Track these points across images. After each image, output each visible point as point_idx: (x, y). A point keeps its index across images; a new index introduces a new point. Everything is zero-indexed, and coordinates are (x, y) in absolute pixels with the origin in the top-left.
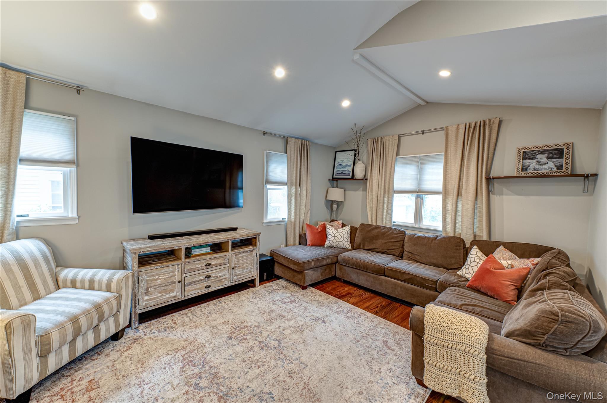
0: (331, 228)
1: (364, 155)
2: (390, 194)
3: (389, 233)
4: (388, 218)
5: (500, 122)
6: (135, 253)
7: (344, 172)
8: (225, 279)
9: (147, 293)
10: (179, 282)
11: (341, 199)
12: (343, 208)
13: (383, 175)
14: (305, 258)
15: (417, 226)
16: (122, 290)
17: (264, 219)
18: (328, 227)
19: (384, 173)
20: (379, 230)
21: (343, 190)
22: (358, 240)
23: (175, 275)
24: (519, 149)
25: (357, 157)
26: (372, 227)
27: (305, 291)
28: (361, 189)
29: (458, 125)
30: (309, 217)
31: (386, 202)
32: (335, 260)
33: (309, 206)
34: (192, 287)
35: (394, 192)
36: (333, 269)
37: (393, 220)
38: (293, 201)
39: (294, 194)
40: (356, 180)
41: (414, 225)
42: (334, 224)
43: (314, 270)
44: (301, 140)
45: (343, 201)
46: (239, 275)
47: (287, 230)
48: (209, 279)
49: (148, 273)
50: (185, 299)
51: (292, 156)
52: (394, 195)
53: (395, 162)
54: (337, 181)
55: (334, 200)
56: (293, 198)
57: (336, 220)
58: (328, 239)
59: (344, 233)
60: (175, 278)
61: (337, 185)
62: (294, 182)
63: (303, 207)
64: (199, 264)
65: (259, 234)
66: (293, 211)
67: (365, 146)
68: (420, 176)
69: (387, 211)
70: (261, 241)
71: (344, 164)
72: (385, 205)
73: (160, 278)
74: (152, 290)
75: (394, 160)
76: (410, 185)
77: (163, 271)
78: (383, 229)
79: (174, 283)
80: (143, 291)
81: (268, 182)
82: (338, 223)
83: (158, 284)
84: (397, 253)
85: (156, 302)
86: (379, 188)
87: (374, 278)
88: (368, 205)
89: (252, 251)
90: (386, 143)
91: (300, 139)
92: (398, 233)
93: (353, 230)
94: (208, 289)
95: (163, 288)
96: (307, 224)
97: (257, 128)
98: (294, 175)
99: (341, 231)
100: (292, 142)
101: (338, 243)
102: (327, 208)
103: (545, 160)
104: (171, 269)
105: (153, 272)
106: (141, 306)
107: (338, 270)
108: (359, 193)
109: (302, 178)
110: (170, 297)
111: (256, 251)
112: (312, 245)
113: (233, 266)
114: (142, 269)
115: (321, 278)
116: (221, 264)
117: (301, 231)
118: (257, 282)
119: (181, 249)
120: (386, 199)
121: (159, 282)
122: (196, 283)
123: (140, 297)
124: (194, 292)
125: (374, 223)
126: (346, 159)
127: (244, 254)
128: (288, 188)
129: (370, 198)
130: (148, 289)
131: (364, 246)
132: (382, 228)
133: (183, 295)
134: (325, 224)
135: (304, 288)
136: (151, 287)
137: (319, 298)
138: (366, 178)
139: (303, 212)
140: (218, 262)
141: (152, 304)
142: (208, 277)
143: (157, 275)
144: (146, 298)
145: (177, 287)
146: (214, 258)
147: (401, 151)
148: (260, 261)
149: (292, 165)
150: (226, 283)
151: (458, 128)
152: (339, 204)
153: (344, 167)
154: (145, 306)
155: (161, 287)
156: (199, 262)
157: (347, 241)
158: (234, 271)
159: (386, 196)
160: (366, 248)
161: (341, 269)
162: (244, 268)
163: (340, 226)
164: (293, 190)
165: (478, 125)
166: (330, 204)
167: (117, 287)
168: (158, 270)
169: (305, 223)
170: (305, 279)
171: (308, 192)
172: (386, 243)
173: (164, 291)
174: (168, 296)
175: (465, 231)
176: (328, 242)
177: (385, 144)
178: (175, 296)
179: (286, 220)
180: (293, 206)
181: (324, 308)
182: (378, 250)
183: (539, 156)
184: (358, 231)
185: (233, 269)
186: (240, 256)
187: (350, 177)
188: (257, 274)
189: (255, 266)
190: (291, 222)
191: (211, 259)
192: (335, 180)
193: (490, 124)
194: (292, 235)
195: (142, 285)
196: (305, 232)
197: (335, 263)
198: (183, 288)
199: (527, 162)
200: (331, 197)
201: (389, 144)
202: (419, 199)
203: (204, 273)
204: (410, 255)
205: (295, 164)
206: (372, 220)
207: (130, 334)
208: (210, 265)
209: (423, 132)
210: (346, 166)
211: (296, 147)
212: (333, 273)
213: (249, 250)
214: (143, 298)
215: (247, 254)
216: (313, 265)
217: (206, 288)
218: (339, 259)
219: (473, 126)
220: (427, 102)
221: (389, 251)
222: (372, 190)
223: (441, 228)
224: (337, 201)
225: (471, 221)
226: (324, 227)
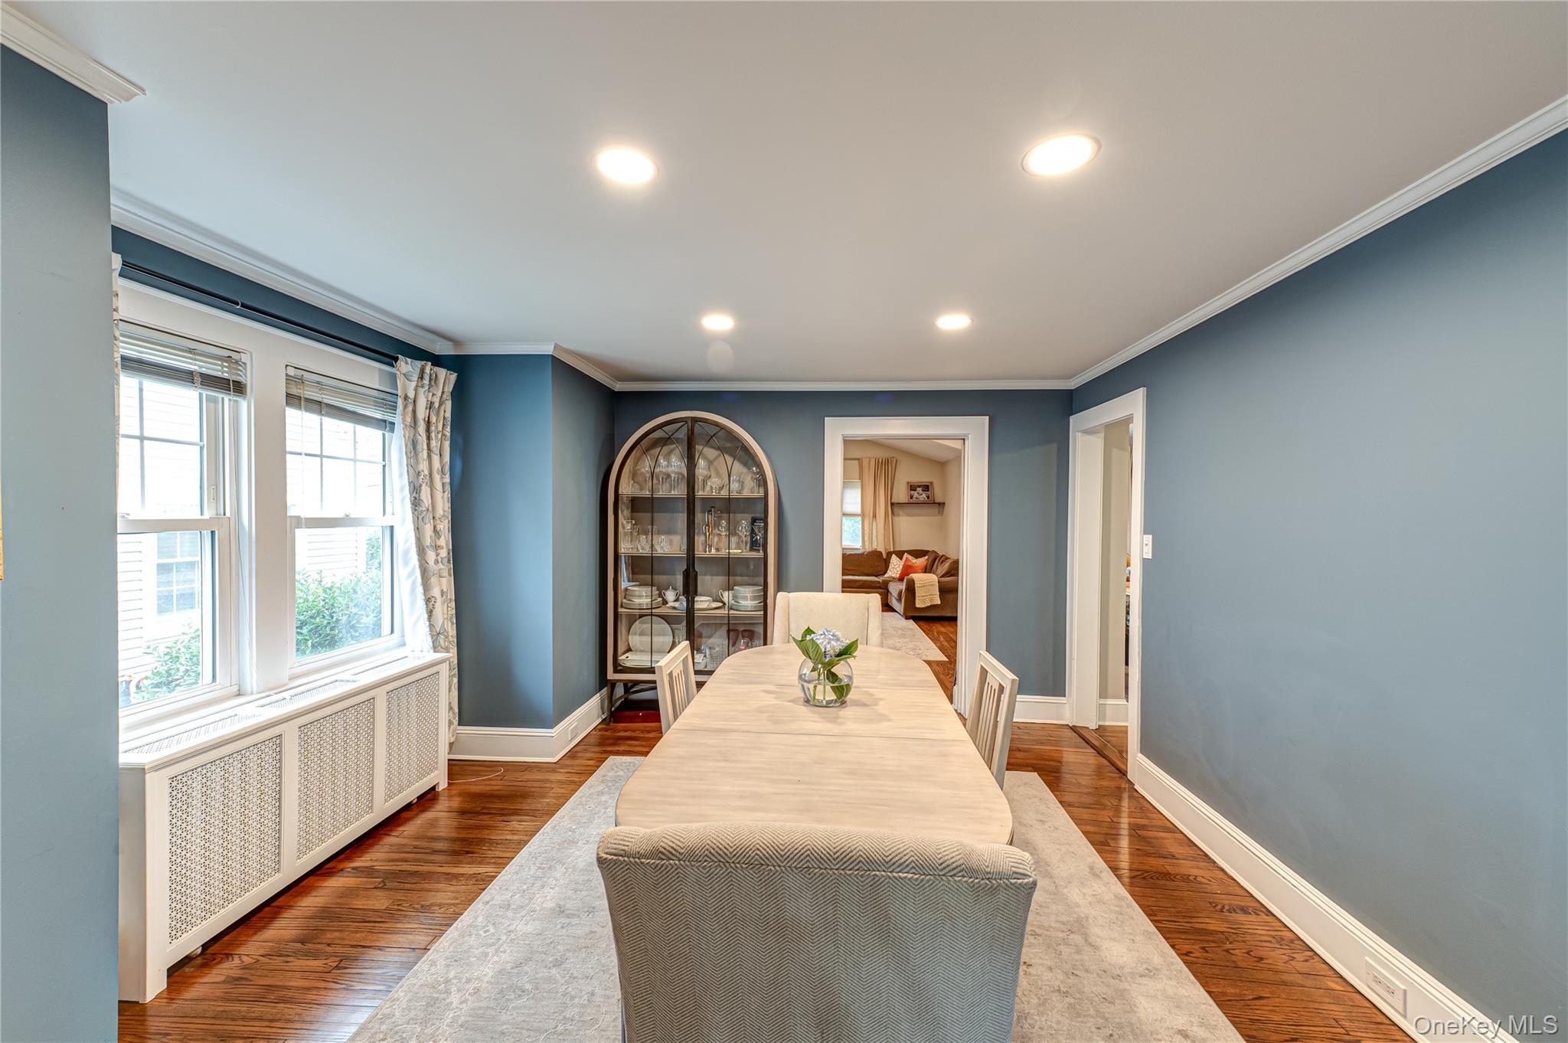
5: (897, 461)
24: (908, 483)
103: (921, 492)
175: (881, 546)
183: (918, 489)
193: (890, 461)
199: (912, 493)
225: (883, 538)
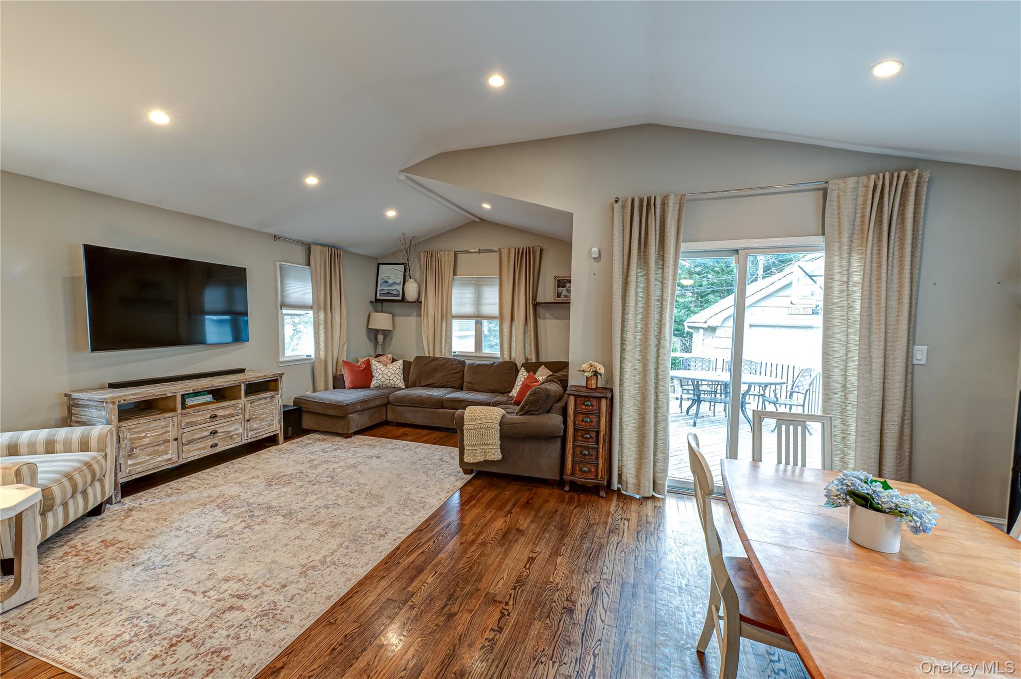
0: (378, 364)
1: (416, 270)
2: (448, 320)
3: (447, 364)
4: (447, 348)
5: (541, 251)
6: (113, 403)
7: (391, 292)
8: (237, 434)
9: (130, 456)
10: (176, 439)
11: (389, 327)
12: (391, 339)
13: (440, 298)
14: (347, 400)
15: (478, 355)
16: (106, 447)
17: (280, 356)
18: (374, 363)
19: (440, 296)
20: (437, 362)
21: (391, 315)
22: (412, 376)
23: (169, 432)
24: (555, 278)
25: (407, 273)
26: (430, 359)
27: (349, 439)
28: (415, 313)
29: (509, 249)
30: (345, 352)
31: (444, 329)
32: (385, 401)
33: (346, 337)
34: (192, 447)
35: (453, 317)
36: (384, 412)
37: (453, 350)
38: (322, 331)
39: (322, 322)
40: (408, 302)
41: (474, 355)
42: (381, 360)
43: (360, 414)
44: (330, 249)
45: (391, 329)
46: (255, 430)
47: (315, 371)
48: (215, 436)
49: (132, 429)
50: (183, 462)
51: (319, 270)
52: (453, 320)
53: (452, 283)
54: (382, 303)
55: (379, 328)
56: (322, 327)
57: (382, 355)
58: (375, 378)
59: (395, 369)
60: (169, 435)
61: (382, 308)
62: (322, 305)
63: (336, 339)
64: (201, 416)
65: (281, 375)
66: (322, 345)
67: (416, 260)
68: (478, 301)
69: (446, 340)
70: (284, 385)
71: (390, 282)
72: (444, 333)
73: (149, 435)
74: (138, 451)
75: (450, 280)
76: (469, 309)
77: (153, 425)
78: (442, 360)
79: (168, 441)
80: (126, 454)
81: (284, 305)
82: (387, 358)
83: (145, 443)
84: (457, 385)
85: (145, 467)
86: (436, 313)
87: (432, 412)
88: (423, 333)
89: (273, 397)
90: (441, 259)
91: (329, 246)
92: (457, 364)
93: (407, 365)
94: (214, 448)
95: (153, 449)
96: (343, 361)
97: (264, 231)
98: (322, 296)
99: (391, 367)
100: (316, 251)
101: (387, 381)
102: (369, 339)
104: (163, 423)
105: (138, 428)
106: (123, 473)
107: (389, 412)
108: (413, 319)
109: (333, 300)
110: (163, 461)
111: (278, 397)
112: (353, 388)
113: (247, 417)
114: (123, 424)
115: (369, 424)
116: (231, 415)
117: (334, 371)
118: (281, 438)
119: (176, 396)
120: (444, 326)
121: (146, 440)
122: (198, 441)
123: (121, 461)
124: (195, 453)
125: (432, 355)
126: (392, 274)
127: (262, 402)
128: (314, 313)
129: (425, 325)
130: (132, 450)
131: (420, 382)
132: (440, 359)
133: (181, 457)
134: (369, 360)
135: (348, 436)
136: (136, 448)
137: (370, 443)
138: (420, 300)
139: (336, 345)
140: (227, 412)
141: (139, 470)
142: (214, 432)
143: (144, 431)
144: (130, 462)
145: (172, 447)
146: (221, 408)
147: (458, 271)
148: (283, 412)
149: (319, 282)
150: (238, 440)
151: (509, 252)
152: (386, 333)
153: (390, 285)
154: (129, 472)
155: (150, 447)
156: (200, 413)
157: (399, 378)
158: (248, 425)
159: (444, 323)
160: (423, 384)
161: (393, 410)
162: (262, 420)
163: (389, 362)
164: (322, 316)
165: (525, 251)
166: (373, 334)
167: (99, 445)
168: (145, 424)
169: (340, 361)
170: (349, 424)
171: (343, 319)
172: (445, 375)
173: (154, 452)
174: (159, 459)
175: (518, 356)
176: (375, 381)
177: (441, 261)
178: (170, 459)
179: (313, 356)
180: (322, 338)
181: (377, 448)
182: (436, 385)
183: (568, 285)
184: (413, 365)
185: (248, 421)
186: (256, 403)
187: (400, 298)
188: (281, 428)
189: (277, 418)
190: (321, 360)
191: (218, 409)
192: (379, 303)
193: (533, 252)
194: (323, 378)
195: (124, 446)
196: (341, 371)
197: (386, 405)
198: (180, 448)
199: (560, 289)
200: (374, 325)
201: (445, 261)
202: (478, 325)
203: (209, 428)
204: (469, 385)
205: (322, 280)
206: (429, 352)
207: (113, 508)
208: (216, 416)
209: (479, 252)
210: (394, 283)
211: (322, 258)
212: (384, 417)
213: (268, 395)
214: (126, 463)
215: (266, 401)
216: (359, 407)
217: (211, 447)
218: (391, 398)
219: (521, 251)
220: (482, 219)
221: (448, 384)
222: (427, 315)
223: (499, 356)
224: (383, 330)
225: (522, 345)
226: (368, 364)
